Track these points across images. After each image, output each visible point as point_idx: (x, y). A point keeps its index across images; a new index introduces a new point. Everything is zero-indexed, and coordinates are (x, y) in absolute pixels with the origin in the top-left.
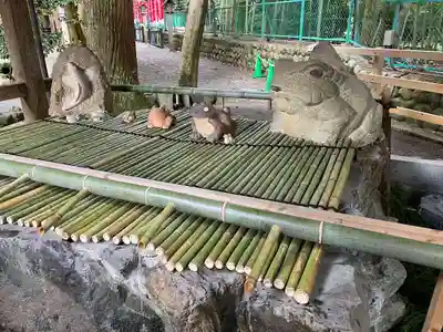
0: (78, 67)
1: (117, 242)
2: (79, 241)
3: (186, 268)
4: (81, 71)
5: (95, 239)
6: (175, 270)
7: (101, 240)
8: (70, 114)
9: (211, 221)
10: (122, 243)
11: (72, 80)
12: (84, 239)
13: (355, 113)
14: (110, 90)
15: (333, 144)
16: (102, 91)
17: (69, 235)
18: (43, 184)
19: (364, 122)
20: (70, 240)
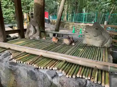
0: (34, 26)
1: (51, 69)
2: (41, 68)
3: (72, 77)
4: (34, 27)
5: (45, 68)
6: (69, 77)
7: (47, 68)
8: (31, 37)
9: (75, 64)
10: (52, 69)
11: (32, 29)
12: (42, 68)
13: (106, 39)
14: (41, 32)
15: (101, 47)
16: (39, 32)
17: (38, 67)
18: (29, 53)
19: (108, 42)
20: (38, 68)
